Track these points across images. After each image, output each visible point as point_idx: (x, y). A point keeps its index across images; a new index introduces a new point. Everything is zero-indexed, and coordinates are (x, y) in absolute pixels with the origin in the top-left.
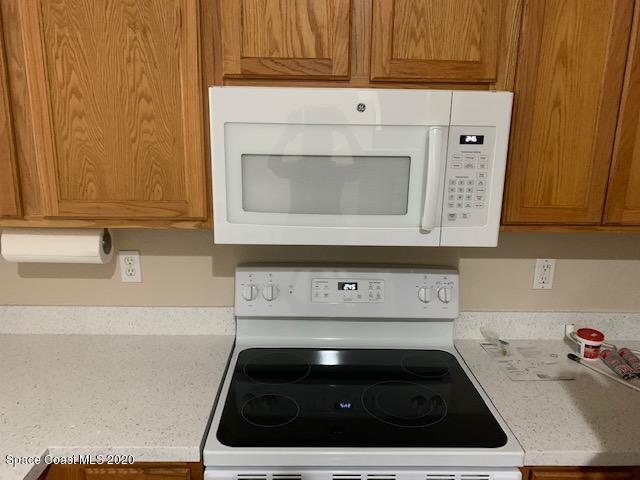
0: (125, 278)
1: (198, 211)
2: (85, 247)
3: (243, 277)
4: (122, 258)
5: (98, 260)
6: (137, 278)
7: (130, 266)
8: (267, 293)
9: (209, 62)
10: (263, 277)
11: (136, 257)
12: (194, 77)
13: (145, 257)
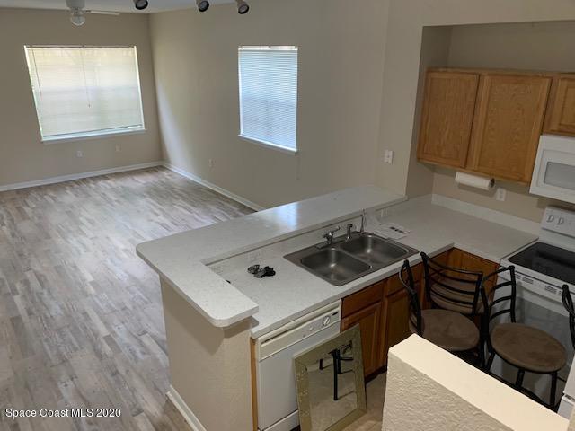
0: (498, 199)
1: (527, 179)
2: (483, 183)
3: (548, 211)
4: (499, 190)
5: (487, 189)
6: (503, 200)
7: (501, 194)
8: (557, 220)
9: (546, 123)
10: (558, 213)
11: (504, 191)
12: (538, 129)
13: (509, 192)
